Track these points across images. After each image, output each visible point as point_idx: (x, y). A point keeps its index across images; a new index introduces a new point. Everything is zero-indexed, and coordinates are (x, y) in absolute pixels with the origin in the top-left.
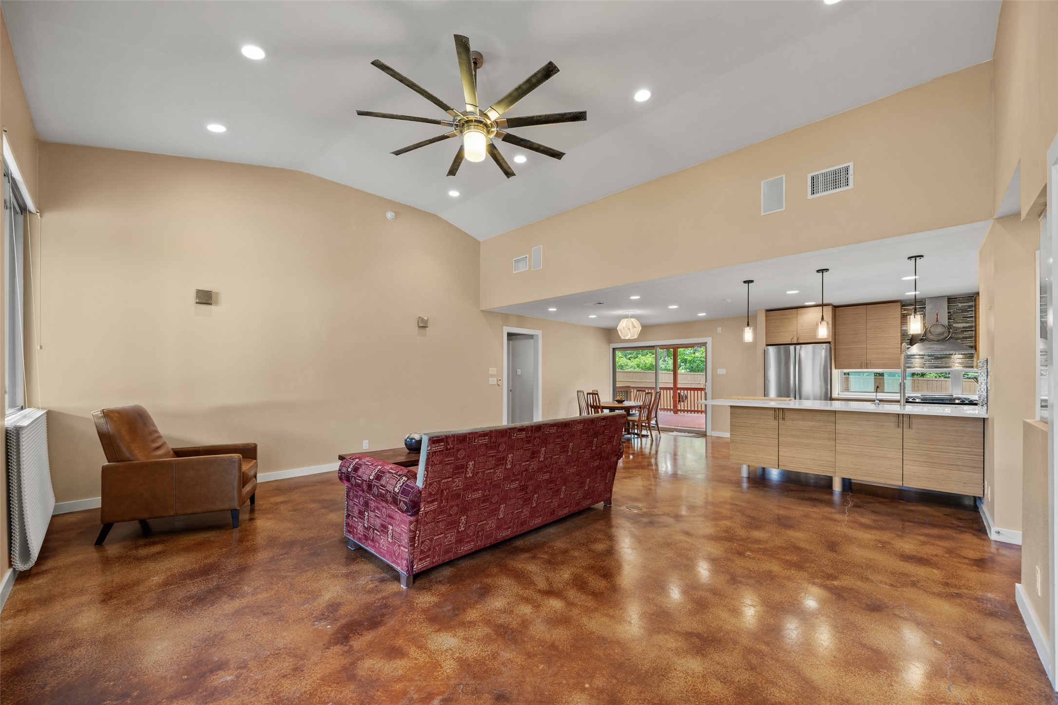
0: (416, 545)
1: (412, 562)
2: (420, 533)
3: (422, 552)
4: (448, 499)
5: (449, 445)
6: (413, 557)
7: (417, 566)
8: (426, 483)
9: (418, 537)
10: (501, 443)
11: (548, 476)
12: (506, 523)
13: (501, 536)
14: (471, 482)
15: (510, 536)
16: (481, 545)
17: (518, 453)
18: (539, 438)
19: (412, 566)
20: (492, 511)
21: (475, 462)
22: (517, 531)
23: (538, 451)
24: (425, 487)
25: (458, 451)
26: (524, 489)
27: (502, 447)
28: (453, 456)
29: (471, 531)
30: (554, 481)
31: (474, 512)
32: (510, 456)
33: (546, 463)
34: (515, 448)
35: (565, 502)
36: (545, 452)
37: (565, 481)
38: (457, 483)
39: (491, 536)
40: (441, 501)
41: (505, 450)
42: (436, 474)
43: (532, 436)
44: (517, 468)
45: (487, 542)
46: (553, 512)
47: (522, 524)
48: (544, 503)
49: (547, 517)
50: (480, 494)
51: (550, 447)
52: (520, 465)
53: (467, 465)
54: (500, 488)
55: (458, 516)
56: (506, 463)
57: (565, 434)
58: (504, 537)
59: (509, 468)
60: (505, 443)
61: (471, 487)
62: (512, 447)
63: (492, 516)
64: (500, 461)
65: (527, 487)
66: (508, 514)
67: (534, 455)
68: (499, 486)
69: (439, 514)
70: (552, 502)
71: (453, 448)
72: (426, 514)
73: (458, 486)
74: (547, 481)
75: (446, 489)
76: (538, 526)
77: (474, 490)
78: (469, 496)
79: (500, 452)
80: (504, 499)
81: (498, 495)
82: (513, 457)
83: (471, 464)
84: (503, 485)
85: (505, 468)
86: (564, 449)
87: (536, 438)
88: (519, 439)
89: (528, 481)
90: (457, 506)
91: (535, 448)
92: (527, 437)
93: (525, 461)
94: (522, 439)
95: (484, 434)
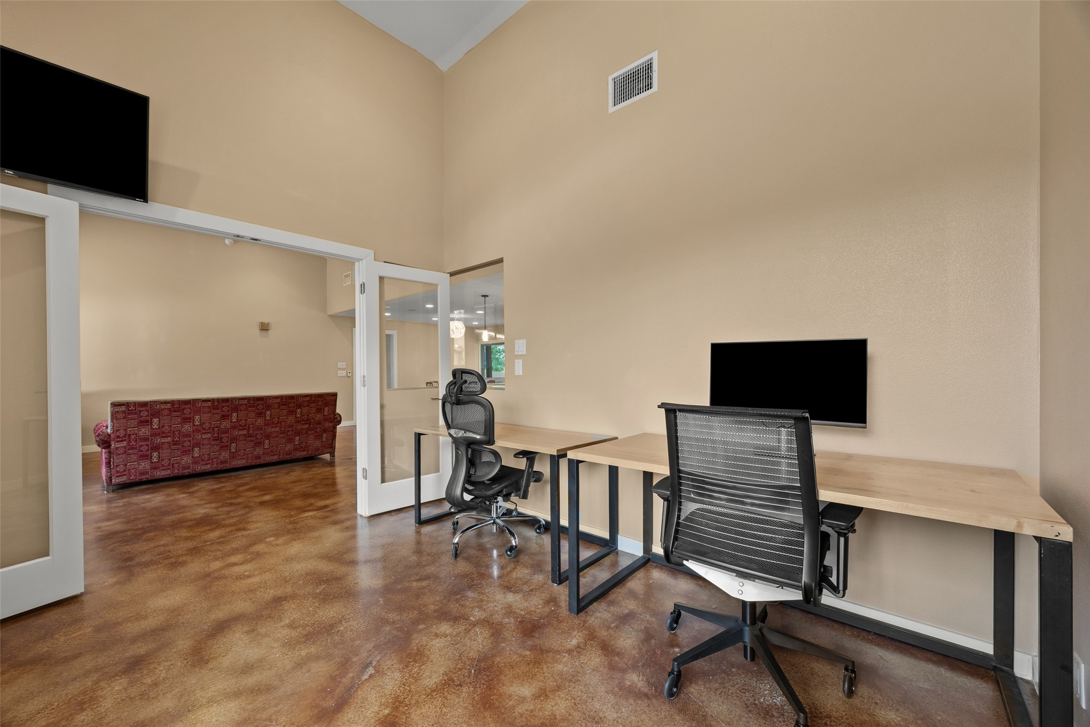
0: (112, 467)
1: (111, 477)
2: (114, 460)
3: (117, 472)
4: (136, 440)
5: (130, 407)
6: (111, 474)
7: (115, 480)
8: (114, 430)
9: (113, 462)
10: (186, 408)
11: (245, 432)
12: (203, 460)
13: (200, 468)
14: (157, 431)
15: (211, 469)
16: (179, 472)
17: (206, 416)
18: (228, 407)
19: (111, 480)
20: (186, 451)
21: (160, 419)
22: (217, 467)
23: (229, 415)
24: (113, 432)
25: (140, 411)
26: (218, 439)
27: (187, 411)
28: (136, 414)
29: (166, 463)
30: (253, 436)
31: (165, 451)
32: (197, 417)
33: (241, 423)
34: (202, 412)
35: (272, 452)
36: (237, 416)
37: (268, 437)
38: (144, 431)
39: (189, 468)
40: (129, 441)
41: (190, 413)
42: (122, 425)
43: (219, 405)
44: (207, 425)
45: (184, 471)
46: (258, 457)
47: (222, 462)
48: (245, 450)
49: (251, 460)
50: (169, 439)
51: (242, 413)
52: (210, 423)
53: (151, 421)
54: (191, 437)
55: (149, 452)
56: (194, 421)
57: (259, 404)
58: (204, 470)
59: (197, 425)
60: (190, 409)
61: (159, 434)
62: (198, 411)
63: (186, 454)
64: (186, 420)
65: (222, 438)
66: (204, 455)
67: (224, 417)
68: (189, 436)
69: (129, 450)
70: (255, 450)
71: (135, 410)
72: (117, 448)
73: (145, 433)
74: (245, 435)
75: (133, 435)
76: (242, 466)
77: (163, 437)
78: (158, 440)
79: (185, 414)
80: (197, 445)
81: (190, 441)
82: (201, 418)
83: (156, 420)
84: (193, 435)
85: (194, 425)
86: (260, 415)
87: (224, 407)
88: (205, 407)
89: (221, 434)
90: (147, 445)
91: (224, 413)
92: (213, 406)
93: (215, 421)
94: (208, 407)
95: (166, 402)
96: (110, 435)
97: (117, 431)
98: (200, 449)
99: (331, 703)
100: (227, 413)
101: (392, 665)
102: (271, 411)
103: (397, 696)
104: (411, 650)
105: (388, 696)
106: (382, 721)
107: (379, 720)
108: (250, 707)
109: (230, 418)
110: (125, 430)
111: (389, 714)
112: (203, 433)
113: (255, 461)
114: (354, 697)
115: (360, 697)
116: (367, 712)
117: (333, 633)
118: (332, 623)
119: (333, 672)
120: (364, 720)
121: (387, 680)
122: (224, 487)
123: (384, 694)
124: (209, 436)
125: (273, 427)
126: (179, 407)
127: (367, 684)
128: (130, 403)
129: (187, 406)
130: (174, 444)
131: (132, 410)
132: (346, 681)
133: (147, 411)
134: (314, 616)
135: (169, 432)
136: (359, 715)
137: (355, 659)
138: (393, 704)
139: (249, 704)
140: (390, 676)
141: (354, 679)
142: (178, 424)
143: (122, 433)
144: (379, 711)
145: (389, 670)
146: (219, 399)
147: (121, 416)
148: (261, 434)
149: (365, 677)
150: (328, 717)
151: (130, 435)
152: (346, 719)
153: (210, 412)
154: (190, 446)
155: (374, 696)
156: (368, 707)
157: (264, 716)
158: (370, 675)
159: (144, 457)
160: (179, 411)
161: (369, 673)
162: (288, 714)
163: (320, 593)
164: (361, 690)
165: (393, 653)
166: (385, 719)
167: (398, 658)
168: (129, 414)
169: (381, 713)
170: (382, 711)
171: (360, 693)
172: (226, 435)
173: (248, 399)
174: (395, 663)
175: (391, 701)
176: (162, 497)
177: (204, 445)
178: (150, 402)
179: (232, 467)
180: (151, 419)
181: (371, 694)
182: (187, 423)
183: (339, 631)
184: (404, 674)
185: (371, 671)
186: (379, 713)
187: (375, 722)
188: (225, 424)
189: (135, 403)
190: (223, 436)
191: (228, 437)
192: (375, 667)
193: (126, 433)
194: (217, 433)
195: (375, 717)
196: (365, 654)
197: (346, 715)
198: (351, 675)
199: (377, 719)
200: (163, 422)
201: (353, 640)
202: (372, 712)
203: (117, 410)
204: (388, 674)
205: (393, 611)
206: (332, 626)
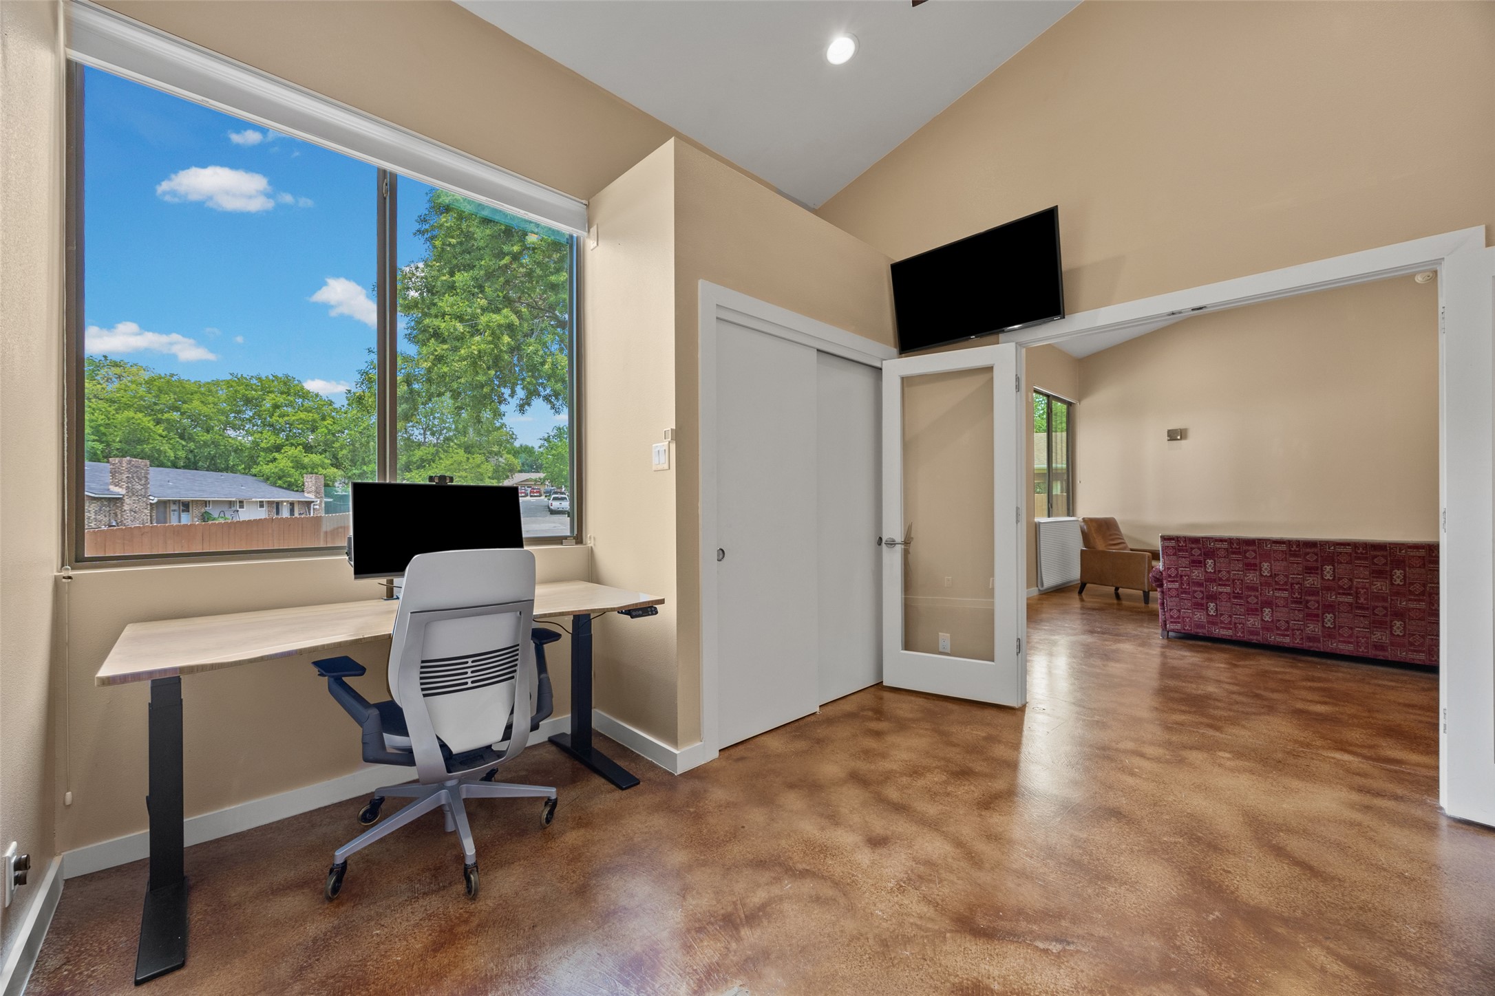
0: (1166, 610)
1: (1165, 621)
3: (1173, 617)
4: (1189, 584)
5: (1181, 543)
6: (1165, 618)
7: (1171, 626)
8: (1165, 567)
9: (1167, 604)
10: (1248, 551)
11: (1349, 599)
12: (1278, 629)
13: (1273, 638)
14: (1214, 577)
15: (1291, 645)
16: (1244, 637)
17: (1279, 564)
18: (1316, 554)
19: (1166, 625)
20: (1252, 610)
21: (1215, 561)
22: (1302, 644)
23: (1317, 568)
24: (1165, 570)
25: (1192, 549)
26: (1301, 603)
27: (1250, 555)
28: (1187, 552)
29: (1226, 619)
30: (1368, 609)
31: (1224, 603)
32: (1265, 565)
33: (1340, 583)
34: (1273, 558)
35: (1411, 644)
36: (1334, 571)
37: (1399, 615)
38: (1197, 574)
39: (1257, 634)
40: (1182, 583)
41: (1255, 558)
42: (1172, 563)
43: (1299, 551)
44: (1281, 579)
45: (1251, 637)
46: (1379, 647)
47: (1310, 639)
48: (1351, 629)
49: (1366, 648)
50: (1228, 589)
51: (1343, 567)
52: (1287, 576)
53: (1205, 562)
54: (1258, 591)
55: (1204, 601)
56: (1261, 570)
57: (1376, 557)
58: (1280, 643)
59: (1266, 576)
60: (1255, 551)
61: (1215, 580)
62: (1266, 556)
63: (1253, 614)
64: (1251, 567)
65: (1307, 602)
66: (1279, 621)
67: (1310, 570)
68: (1254, 589)
69: (1182, 593)
70: (1372, 633)
71: (1186, 546)
72: (1170, 589)
73: (1199, 576)
74: (1350, 604)
75: (1185, 576)
76: (1347, 653)
77: (1220, 585)
78: (1214, 588)
79: (1248, 558)
80: (1268, 604)
81: (1257, 597)
82: (1271, 566)
83: (1210, 562)
84: (1261, 590)
85: (1261, 575)
86: (1379, 574)
87: (1308, 554)
88: (1277, 551)
89: (1306, 595)
90: (1202, 592)
91: (1309, 564)
92: (1290, 551)
93: (1294, 574)
94: (1282, 551)
95: (1221, 540)
96: (1161, 573)
97: (1169, 569)
98: (1272, 611)
99: (983, 923)
100: (1314, 564)
101: (1082, 971)
102: (1405, 571)
103: (1027, 992)
104: (1131, 989)
105: (1022, 982)
106: (980, 985)
107: (979, 981)
108: (950, 860)
109: (1319, 571)
110: (1177, 569)
111: (992, 991)
112: (1276, 589)
113: (1374, 652)
114: (1003, 943)
115: (1005, 950)
116: (986, 964)
117: (1096, 884)
118: (1113, 877)
119: (1030, 909)
120: (972, 964)
121: (1049, 972)
122: (1285, 673)
123: (1022, 975)
124: (1285, 594)
125: (1410, 600)
126: (1239, 548)
127: (1029, 951)
128: (1180, 537)
129: (1250, 548)
130: (1235, 597)
131: (1182, 546)
132: (1023, 925)
133: (1200, 549)
134: (1113, 854)
135: (1228, 580)
136: (977, 957)
137: (1064, 923)
138: (1011, 992)
139: (953, 858)
140: (1058, 975)
141: (1031, 934)
142: (1239, 571)
143: (1173, 572)
144: (993, 978)
145: (1070, 970)
146: (1299, 541)
147: (1171, 551)
148: (1385, 608)
149: (1041, 945)
150: (962, 928)
151: (1181, 576)
152: (968, 945)
153: (1285, 559)
154: (1257, 603)
155: (1015, 965)
156: (994, 963)
157: (944, 875)
158: (1047, 950)
159: (1199, 606)
160: (1239, 553)
161: (1050, 947)
162: (953, 892)
163: (1165, 842)
164: (1016, 947)
165: (1107, 965)
166: (983, 989)
167: (1102, 975)
168: (1180, 551)
169: (991, 980)
170: (994, 981)
171: (1012, 947)
172: (1313, 598)
173: (1355, 545)
174: (1087, 975)
175: (1016, 987)
176: (1197, 659)
177: (1277, 606)
178: (1202, 538)
179: (1328, 650)
180: (1205, 560)
181: (1016, 960)
182: (1251, 572)
183: (1105, 888)
184: (1073, 992)
185: (1055, 947)
186: (989, 978)
187: (974, 978)
188: (1311, 581)
189: (1185, 537)
190: (1309, 598)
191: (1318, 602)
192: (1064, 950)
193: (1178, 572)
194: (1299, 593)
195: (982, 975)
196: (1080, 931)
197: (973, 943)
198: (1035, 927)
199: (980, 979)
200: (1219, 564)
201: (1098, 910)
202: (989, 971)
203: (1167, 544)
204: (1062, 971)
205: (1205, 939)
206: (1108, 878)
